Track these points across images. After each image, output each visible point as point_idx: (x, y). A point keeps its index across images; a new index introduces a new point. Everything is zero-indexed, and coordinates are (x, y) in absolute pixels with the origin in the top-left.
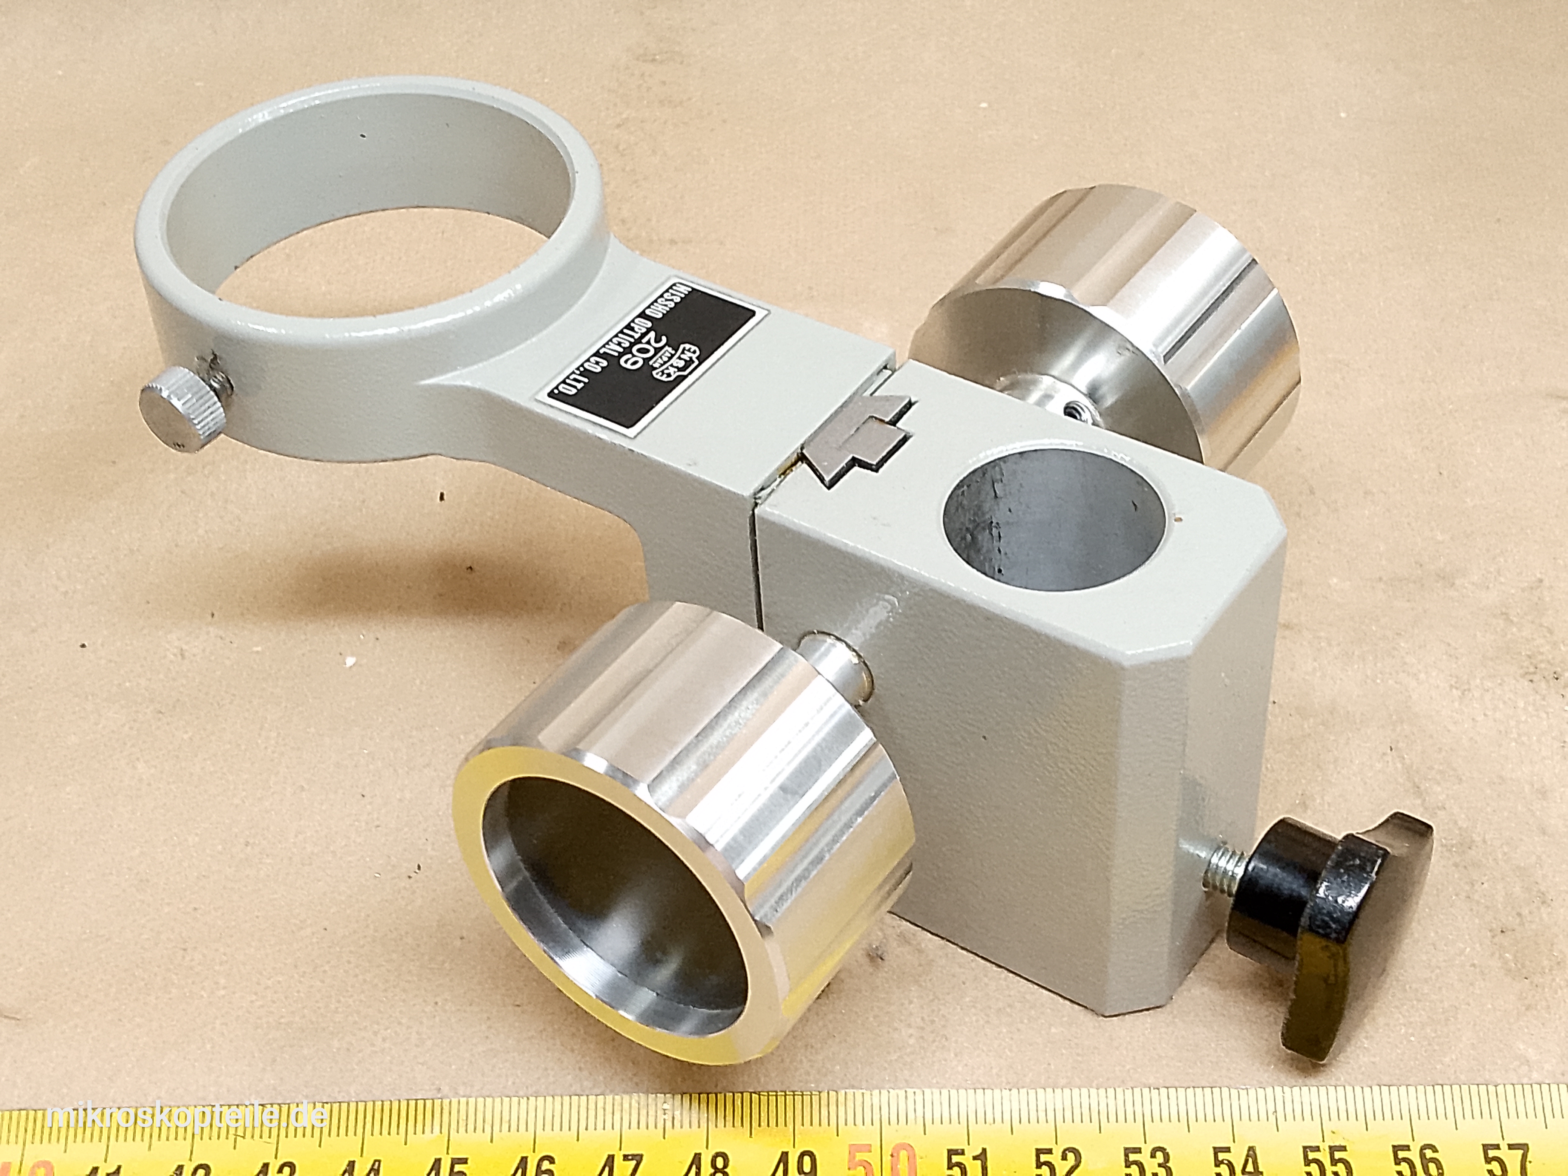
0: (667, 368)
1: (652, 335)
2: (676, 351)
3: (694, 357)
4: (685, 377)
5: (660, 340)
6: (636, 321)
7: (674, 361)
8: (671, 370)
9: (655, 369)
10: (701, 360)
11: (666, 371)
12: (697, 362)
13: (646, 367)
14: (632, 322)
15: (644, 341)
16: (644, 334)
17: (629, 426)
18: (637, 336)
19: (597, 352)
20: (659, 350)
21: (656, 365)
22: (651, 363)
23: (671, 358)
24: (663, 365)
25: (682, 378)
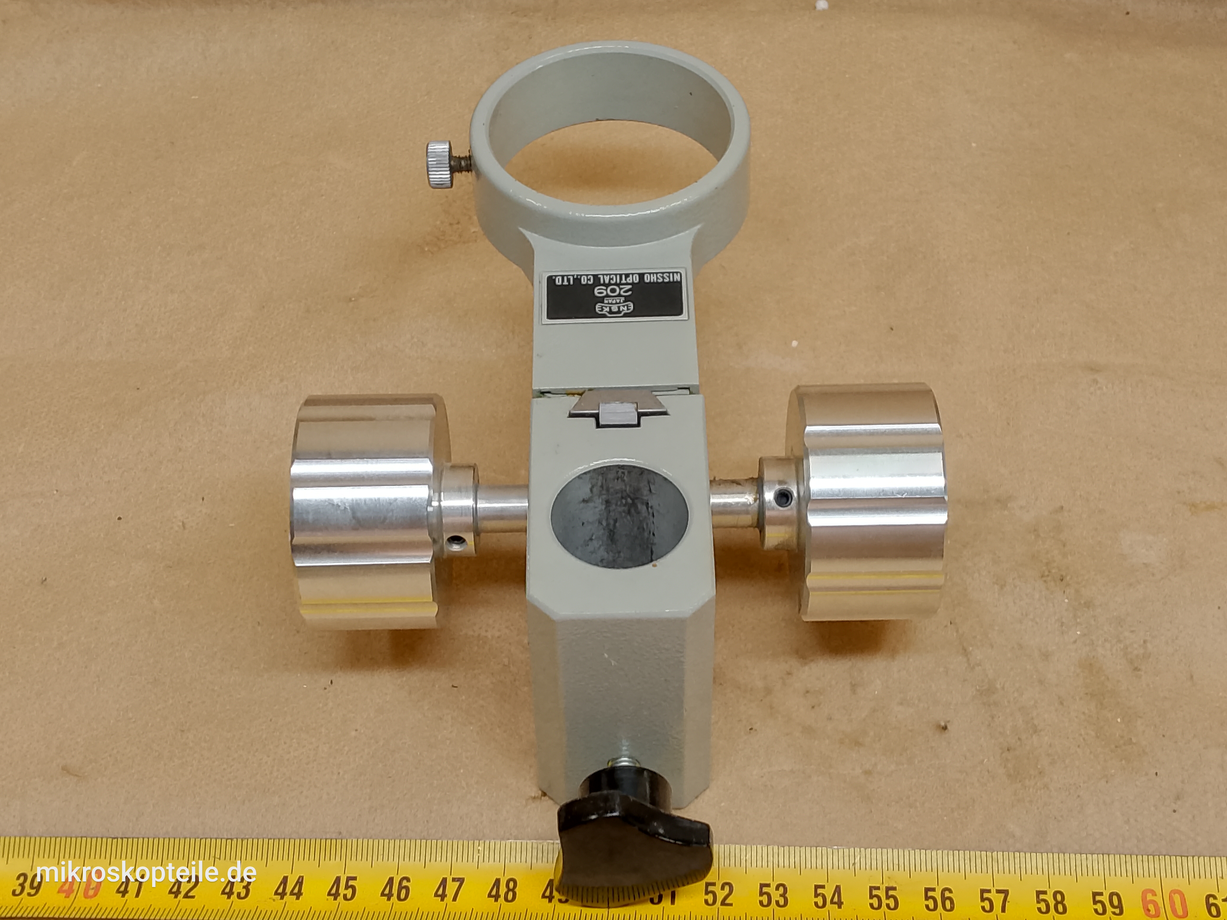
0: (606, 307)
2: (624, 303)
3: (626, 312)
4: (607, 317)
5: (628, 292)
6: (636, 275)
7: (615, 306)
8: (607, 309)
9: (603, 303)
10: (627, 315)
11: (604, 308)
12: (620, 315)
13: (601, 298)
14: (633, 274)
15: (621, 287)
16: (627, 284)
17: (549, 317)
18: (624, 281)
19: (597, 275)
20: (619, 295)
21: (606, 302)
22: (605, 298)
23: (616, 303)
24: (608, 303)
25: (604, 316)
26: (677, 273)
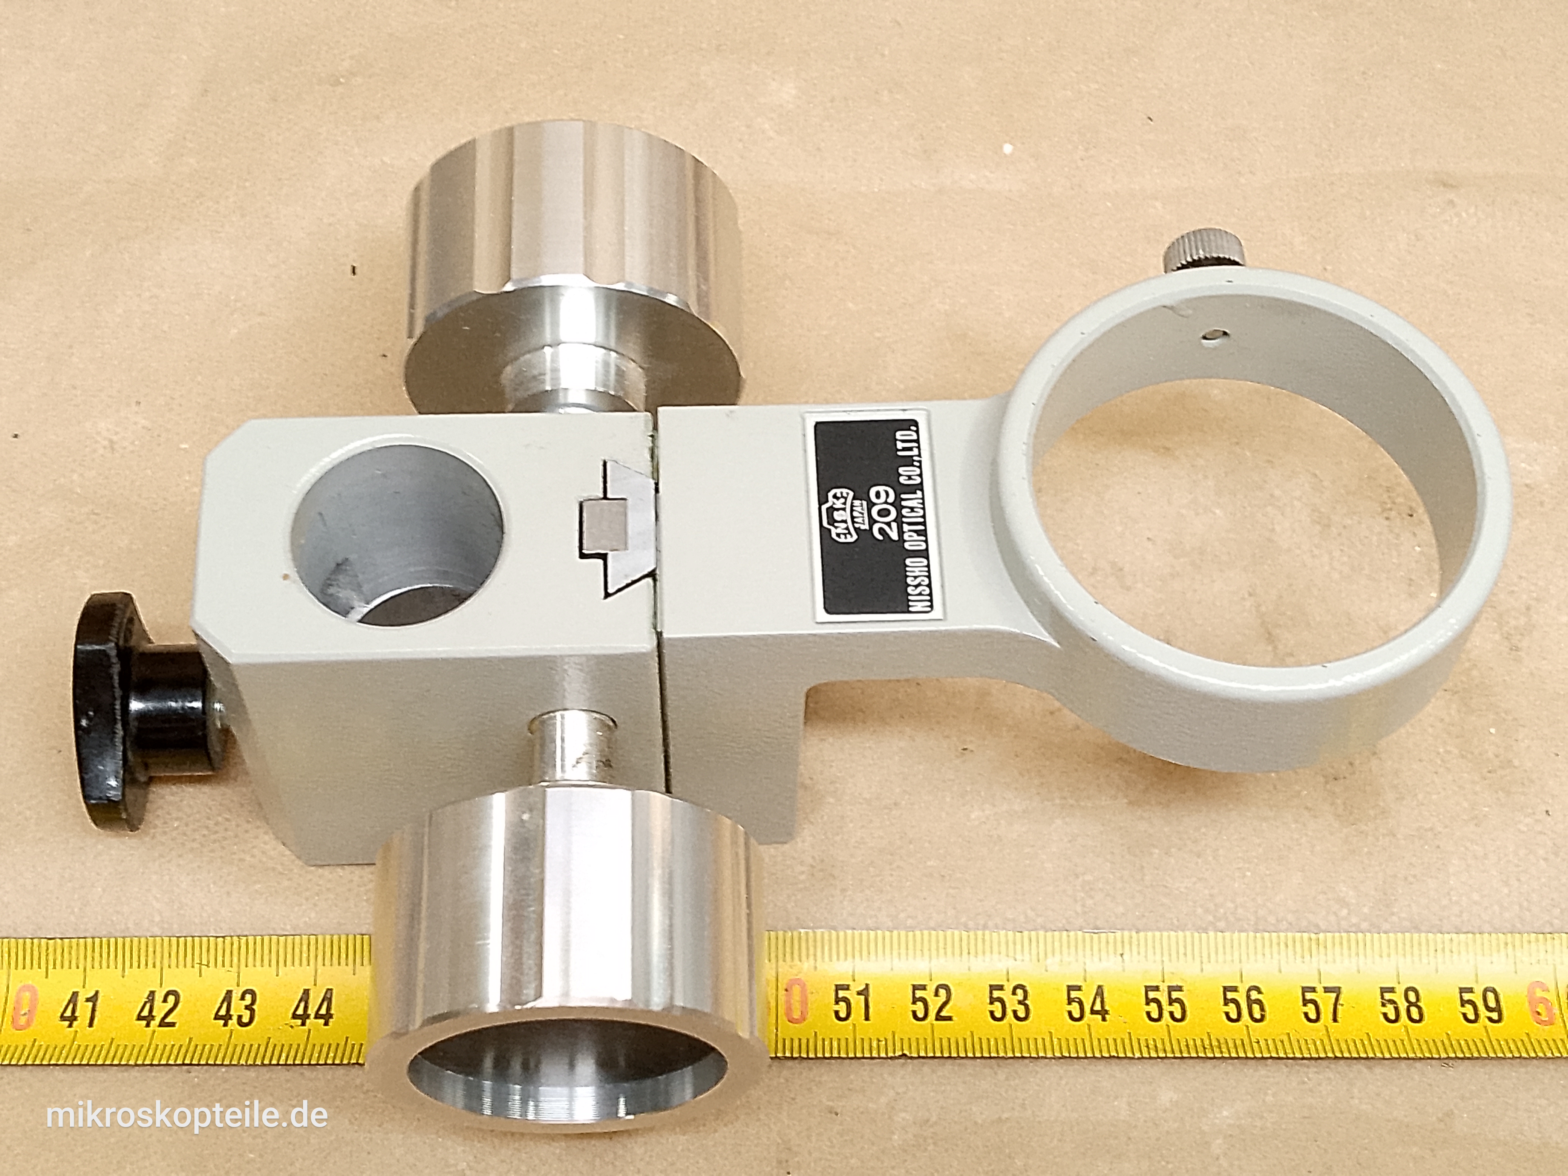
0: (845, 504)
1: (894, 536)
2: (855, 529)
3: (834, 532)
4: (820, 504)
5: (880, 533)
6: (924, 544)
7: (846, 515)
8: (839, 504)
9: (854, 498)
10: (824, 533)
11: (842, 500)
12: (825, 524)
13: (865, 496)
14: (926, 541)
15: (894, 525)
16: (901, 532)
17: (818, 425)
18: (906, 528)
19: (922, 490)
20: (872, 522)
21: (857, 503)
22: (865, 503)
23: (853, 518)
24: (852, 506)
25: (822, 500)
26: (931, 606)
